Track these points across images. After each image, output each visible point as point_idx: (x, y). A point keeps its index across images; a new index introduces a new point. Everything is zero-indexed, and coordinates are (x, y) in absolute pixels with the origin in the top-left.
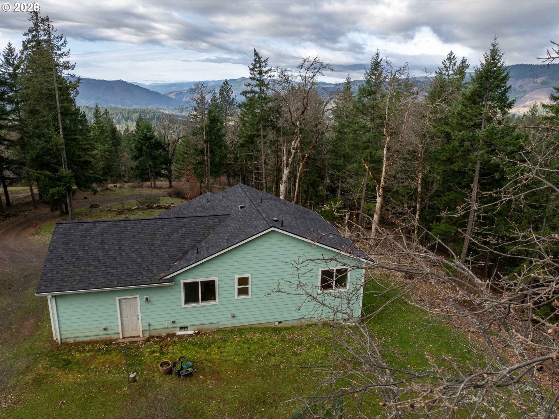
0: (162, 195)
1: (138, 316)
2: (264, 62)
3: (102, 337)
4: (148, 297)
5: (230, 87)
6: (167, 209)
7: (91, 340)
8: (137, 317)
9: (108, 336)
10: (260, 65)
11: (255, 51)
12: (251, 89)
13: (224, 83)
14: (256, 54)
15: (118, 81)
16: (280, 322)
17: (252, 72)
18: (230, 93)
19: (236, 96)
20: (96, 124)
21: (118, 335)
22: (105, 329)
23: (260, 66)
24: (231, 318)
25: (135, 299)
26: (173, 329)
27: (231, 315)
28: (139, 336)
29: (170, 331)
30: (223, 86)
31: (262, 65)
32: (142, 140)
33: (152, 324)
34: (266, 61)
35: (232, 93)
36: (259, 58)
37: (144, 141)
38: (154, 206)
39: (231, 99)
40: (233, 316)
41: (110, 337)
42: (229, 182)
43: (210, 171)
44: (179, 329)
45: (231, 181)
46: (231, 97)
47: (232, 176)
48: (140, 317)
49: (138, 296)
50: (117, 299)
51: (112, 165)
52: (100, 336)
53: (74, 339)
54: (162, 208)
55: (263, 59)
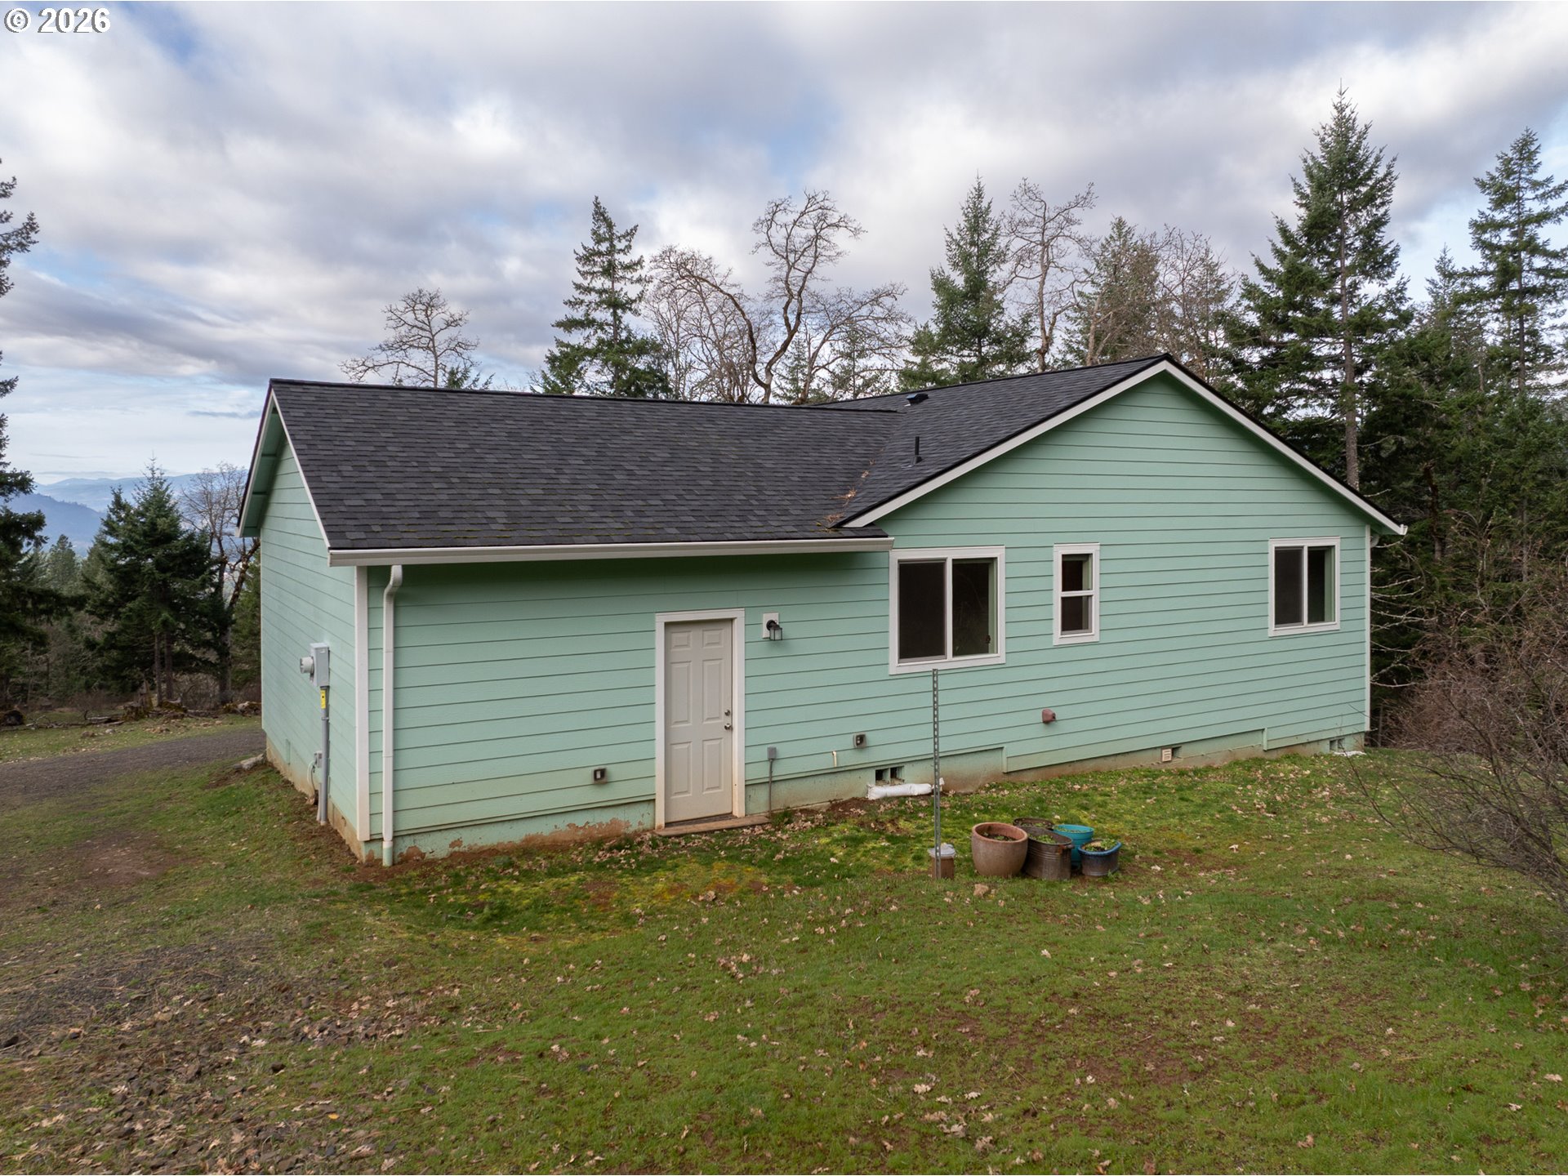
1: (728, 714)
2: (624, 237)
3: (580, 820)
4: (774, 617)
7: (528, 840)
8: (725, 721)
9: (605, 817)
10: (612, 246)
11: (597, 205)
12: (587, 314)
14: (600, 214)
16: (1175, 749)
17: (586, 268)
21: (644, 808)
22: (601, 777)
23: (612, 250)
24: (1041, 729)
25: (724, 631)
26: (855, 775)
27: (1039, 714)
28: (729, 816)
29: (844, 788)
31: (620, 245)
33: (783, 751)
34: (630, 234)
36: (610, 226)
40: (1049, 720)
41: (613, 822)
44: (872, 774)
48: (738, 721)
49: (739, 615)
50: (660, 620)
52: (570, 819)
53: (452, 836)
55: (619, 230)
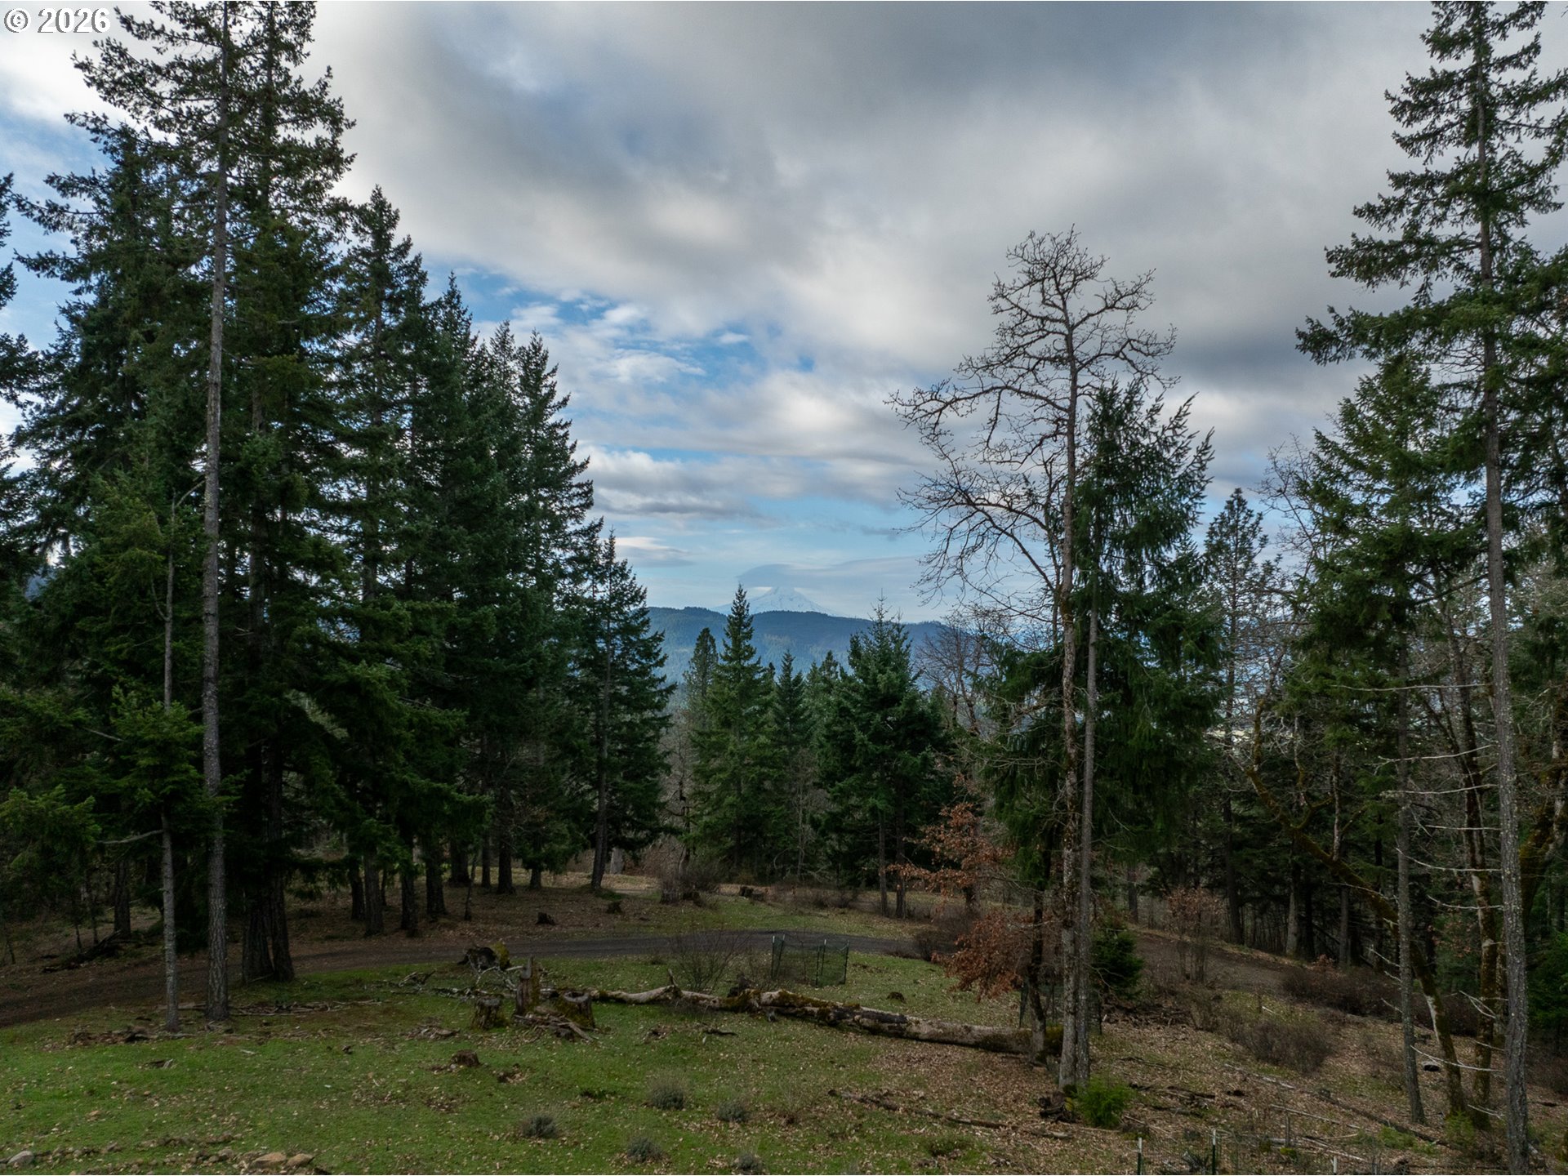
0: (893, 949)
5: (1253, 520)
6: (833, 1024)
13: (1230, 503)
15: (926, 624)
18: (1256, 543)
19: (1279, 558)
20: (731, 659)
30: (1222, 516)
32: (855, 703)
35: (1262, 546)
37: (865, 709)
38: (766, 996)
39: (1260, 570)
42: (1240, 928)
43: (1095, 801)
45: (1248, 923)
46: (1259, 560)
47: (1252, 900)
51: (768, 816)
54: (805, 1017)
